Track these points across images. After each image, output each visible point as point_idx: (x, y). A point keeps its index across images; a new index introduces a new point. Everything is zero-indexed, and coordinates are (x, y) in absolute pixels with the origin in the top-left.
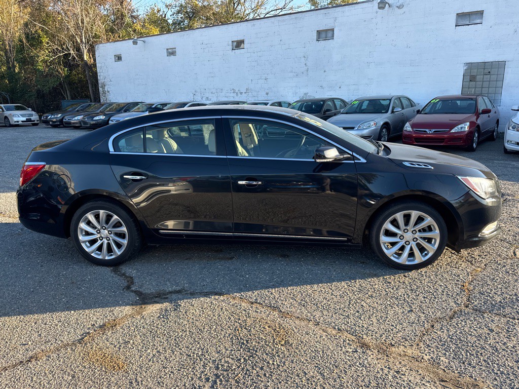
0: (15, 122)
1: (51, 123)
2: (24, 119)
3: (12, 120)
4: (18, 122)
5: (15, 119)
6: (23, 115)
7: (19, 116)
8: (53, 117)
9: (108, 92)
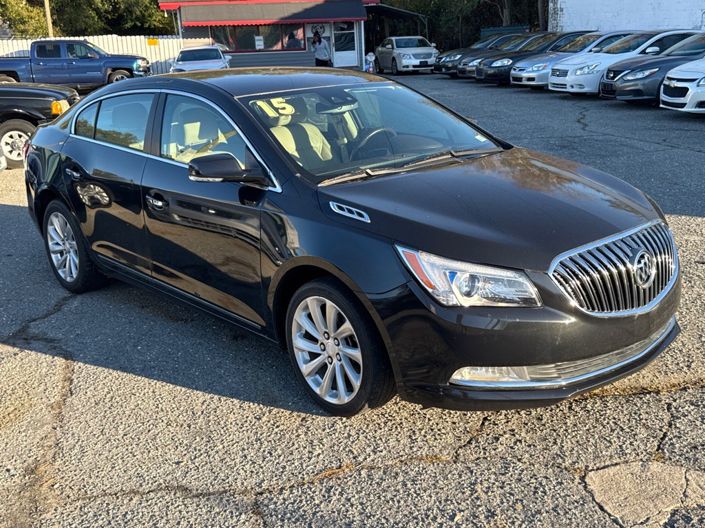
0: (404, 67)
1: (444, 70)
2: (417, 62)
3: (401, 62)
4: (407, 66)
5: (405, 62)
6: (416, 56)
7: (410, 58)
8: (448, 59)
9: (562, 10)
